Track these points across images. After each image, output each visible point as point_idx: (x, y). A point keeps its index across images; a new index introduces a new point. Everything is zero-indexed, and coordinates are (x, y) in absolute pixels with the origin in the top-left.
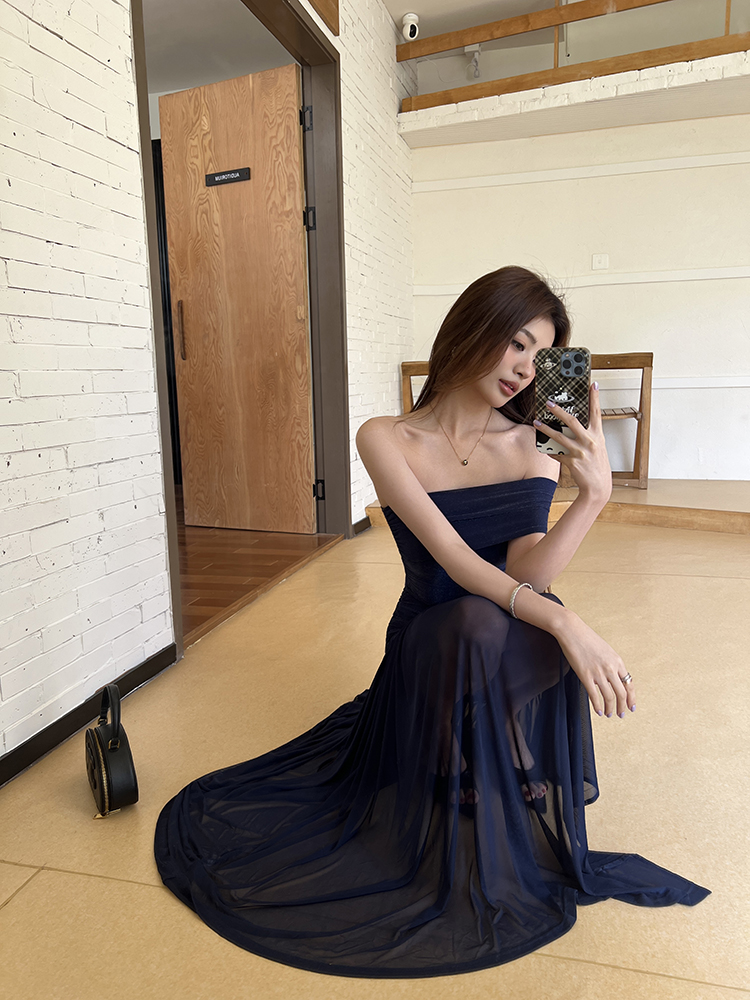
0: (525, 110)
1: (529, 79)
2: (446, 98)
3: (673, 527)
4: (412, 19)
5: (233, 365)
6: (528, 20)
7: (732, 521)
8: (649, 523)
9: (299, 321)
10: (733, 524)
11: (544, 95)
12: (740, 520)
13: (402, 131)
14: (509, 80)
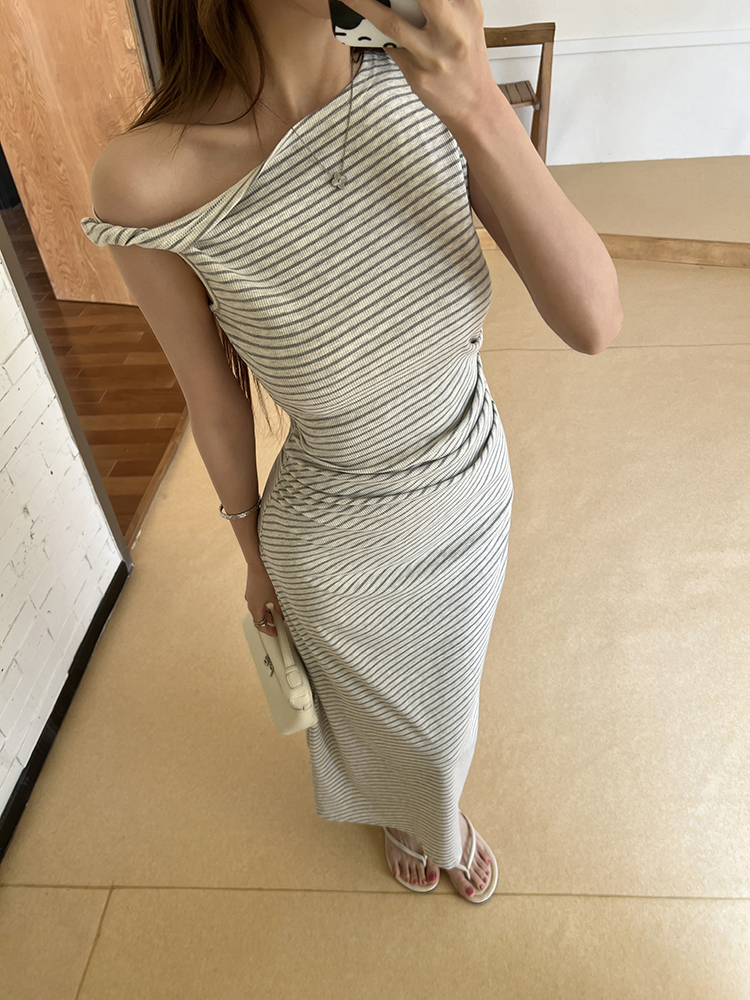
5: (60, 108)
9: (129, 51)
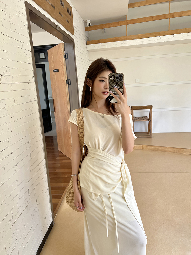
0: (119, 46)
1: (120, 38)
2: (99, 42)
3: (160, 151)
4: (89, 21)
6: (119, 23)
7: (174, 150)
8: (155, 150)
9: (67, 108)
10: (175, 151)
11: (124, 43)
12: (176, 150)
13: (87, 50)
14: (115, 38)
